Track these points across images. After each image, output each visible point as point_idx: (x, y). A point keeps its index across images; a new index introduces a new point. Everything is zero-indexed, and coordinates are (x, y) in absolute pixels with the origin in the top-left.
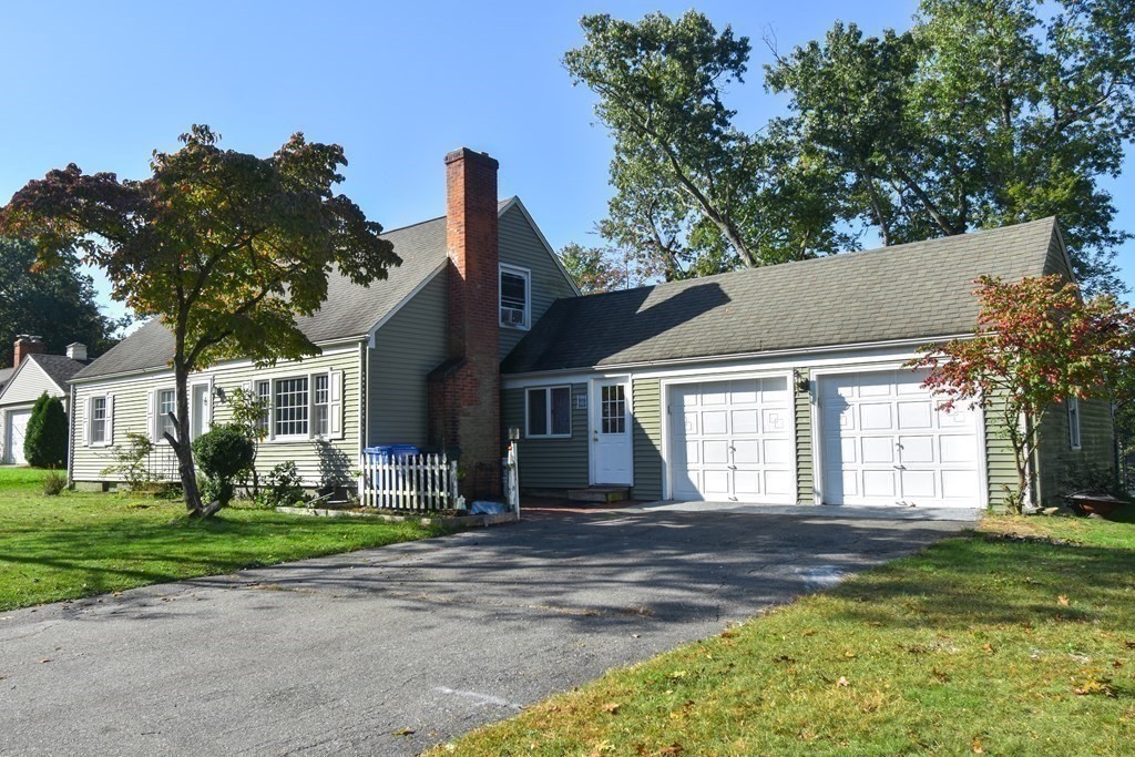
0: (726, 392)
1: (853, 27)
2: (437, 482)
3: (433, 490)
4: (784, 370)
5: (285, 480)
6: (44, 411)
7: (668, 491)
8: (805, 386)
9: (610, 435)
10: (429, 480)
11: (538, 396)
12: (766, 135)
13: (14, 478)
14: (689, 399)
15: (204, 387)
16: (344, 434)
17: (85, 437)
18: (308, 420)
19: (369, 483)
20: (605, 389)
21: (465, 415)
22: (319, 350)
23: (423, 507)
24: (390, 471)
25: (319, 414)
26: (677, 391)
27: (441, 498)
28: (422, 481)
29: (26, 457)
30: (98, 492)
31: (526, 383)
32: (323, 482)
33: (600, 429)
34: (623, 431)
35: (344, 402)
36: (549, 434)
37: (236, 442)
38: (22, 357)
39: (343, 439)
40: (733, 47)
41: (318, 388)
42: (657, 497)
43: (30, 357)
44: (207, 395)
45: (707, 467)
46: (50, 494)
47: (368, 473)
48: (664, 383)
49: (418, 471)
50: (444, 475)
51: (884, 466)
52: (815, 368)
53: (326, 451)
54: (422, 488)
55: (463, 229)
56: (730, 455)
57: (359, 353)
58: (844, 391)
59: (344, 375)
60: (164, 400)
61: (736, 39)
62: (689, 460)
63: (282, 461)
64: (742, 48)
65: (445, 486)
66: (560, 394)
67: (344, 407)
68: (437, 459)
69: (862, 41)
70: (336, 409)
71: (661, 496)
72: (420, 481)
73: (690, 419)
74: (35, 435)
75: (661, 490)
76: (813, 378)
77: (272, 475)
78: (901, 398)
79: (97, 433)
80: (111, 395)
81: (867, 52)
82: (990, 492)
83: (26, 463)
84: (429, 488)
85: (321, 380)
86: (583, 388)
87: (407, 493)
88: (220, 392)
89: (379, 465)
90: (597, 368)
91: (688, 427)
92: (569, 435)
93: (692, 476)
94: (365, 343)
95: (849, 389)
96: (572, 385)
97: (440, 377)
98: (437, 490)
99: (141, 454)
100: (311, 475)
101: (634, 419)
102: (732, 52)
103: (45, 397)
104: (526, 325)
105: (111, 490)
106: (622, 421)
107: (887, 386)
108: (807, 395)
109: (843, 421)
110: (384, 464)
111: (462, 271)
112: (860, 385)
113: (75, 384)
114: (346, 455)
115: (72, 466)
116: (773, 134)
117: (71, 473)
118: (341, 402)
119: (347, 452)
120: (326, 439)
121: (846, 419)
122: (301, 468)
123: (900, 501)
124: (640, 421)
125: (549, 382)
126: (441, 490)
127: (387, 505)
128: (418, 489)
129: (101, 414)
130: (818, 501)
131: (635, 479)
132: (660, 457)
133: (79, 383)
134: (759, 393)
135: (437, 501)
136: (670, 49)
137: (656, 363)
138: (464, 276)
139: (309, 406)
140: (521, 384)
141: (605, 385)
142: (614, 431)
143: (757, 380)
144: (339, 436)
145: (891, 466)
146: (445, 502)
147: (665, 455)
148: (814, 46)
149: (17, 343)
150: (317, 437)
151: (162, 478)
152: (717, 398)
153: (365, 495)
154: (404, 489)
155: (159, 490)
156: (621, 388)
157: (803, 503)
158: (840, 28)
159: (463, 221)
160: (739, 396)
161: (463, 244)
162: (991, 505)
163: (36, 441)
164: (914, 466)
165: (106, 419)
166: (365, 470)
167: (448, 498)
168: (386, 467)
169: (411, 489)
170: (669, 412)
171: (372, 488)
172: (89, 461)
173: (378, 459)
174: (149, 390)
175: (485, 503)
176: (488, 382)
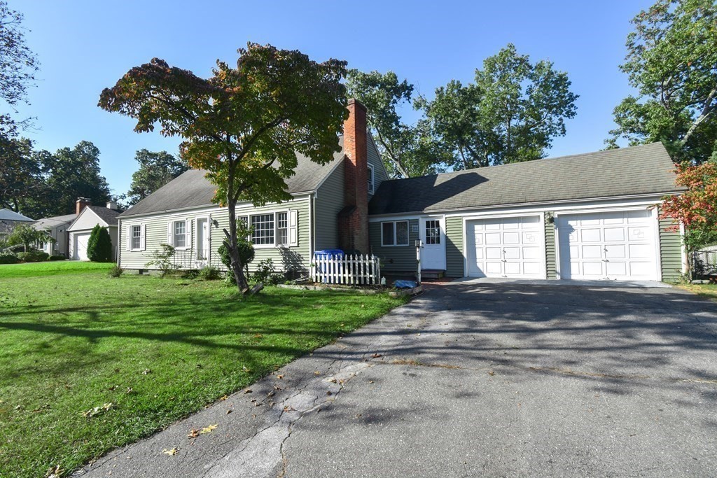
0: (500, 223)
1: (458, 82)
2: (368, 269)
3: (365, 273)
4: (540, 212)
5: (266, 269)
6: (98, 234)
7: (467, 272)
8: (552, 220)
9: (431, 245)
10: (362, 269)
11: (388, 226)
12: (416, 127)
13: (84, 267)
14: (477, 227)
15: (205, 220)
16: (298, 244)
17: (128, 247)
18: (275, 237)
19: (318, 270)
20: (428, 223)
21: (357, 235)
22: (293, 198)
23: (357, 282)
24: (334, 264)
25: (281, 233)
26: (471, 223)
27: (371, 278)
28: (357, 269)
29: (88, 257)
30: (137, 275)
31: (382, 219)
32: (285, 269)
33: (425, 242)
34: (439, 243)
35: (298, 227)
36: (395, 244)
37: (246, 248)
38: (82, 209)
39: (298, 246)
40: (407, 88)
41: (280, 219)
42: (461, 276)
43: (87, 207)
44: (206, 224)
45: (488, 260)
46: (115, 276)
47: (318, 264)
48: (465, 219)
49: (354, 264)
50: (373, 266)
51: (596, 260)
52: (557, 211)
53: (286, 253)
54: (357, 272)
55: (354, 140)
56: (503, 255)
57: (309, 201)
58: (571, 223)
59: (298, 213)
60: (177, 227)
61: (408, 85)
62: (478, 257)
63: (265, 258)
64: (411, 88)
65: (373, 271)
66: (402, 225)
67: (298, 230)
68: (367, 257)
69: (461, 88)
70: (293, 231)
71: (463, 275)
72: (355, 269)
73: (478, 238)
74: (93, 245)
75: (463, 272)
76: (556, 216)
77: (259, 266)
78: (606, 226)
79: (135, 243)
80: (144, 224)
81: (464, 92)
82: (662, 273)
83: (88, 259)
84: (362, 272)
85: (282, 216)
86: (417, 222)
87: (346, 275)
88: (215, 223)
89: (326, 260)
90: (425, 212)
91: (477, 241)
92: (407, 245)
93: (479, 265)
94: (312, 195)
95: (575, 222)
96: (409, 220)
97: (344, 215)
98: (368, 274)
99: (170, 254)
100: (279, 266)
101: (447, 237)
102: (406, 90)
103: (98, 226)
104: (373, 193)
105: (144, 273)
106: (439, 238)
107: (598, 220)
108: (552, 224)
109: (571, 238)
110: (330, 259)
111: (354, 162)
112: (581, 220)
113: (121, 219)
114: (300, 255)
115: (120, 261)
116: (419, 126)
117: (119, 265)
118: (296, 227)
119: (300, 253)
120: (287, 246)
121: (573, 237)
122: (275, 262)
123: (606, 277)
124: (450, 238)
125: (395, 219)
126: (371, 273)
127: (332, 282)
128: (354, 273)
129: (138, 234)
130: (558, 277)
131: (447, 267)
132: (463, 256)
133: (124, 219)
134: (520, 224)
135: (368, 280)
136: (383, 86)
137: (461, 209)
138: (355, 164)
139: (274, 229)
140: (378, 220)
141: (428, 220)
142: (433, 243)
143: (519, 218)
144: (296, 245)
145: (600, 260)
146: (373, 280)
147: (465, 255)
148: (442, 88)
149: (78, 201)
150: (280, 246)
151: (180, 267)
152: (496, 226)
153: (317, 277)
154: (344, 273)
155: (183, 274)
156: (438, 222)
157: (550, 279)
158: (453, 82)
159: (354, 136)
160: (507, 226)
161: (354, 147)
162: (663, 279)
163: (94, 248)
164: (613, 260)
165: (141, 237)
166: (316, 263)
167: (375, 279)
168: (331, 261)
169: (349, 273)
170: (466, 233)
171: (321, 272)
172: (130, 258)
173: (325, 258)
174: (168, 222)
175: (403, 281)
176: (364, 218)
